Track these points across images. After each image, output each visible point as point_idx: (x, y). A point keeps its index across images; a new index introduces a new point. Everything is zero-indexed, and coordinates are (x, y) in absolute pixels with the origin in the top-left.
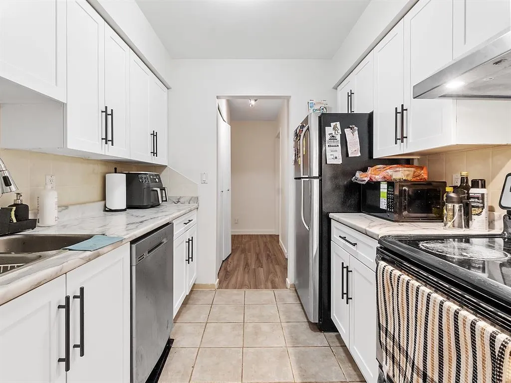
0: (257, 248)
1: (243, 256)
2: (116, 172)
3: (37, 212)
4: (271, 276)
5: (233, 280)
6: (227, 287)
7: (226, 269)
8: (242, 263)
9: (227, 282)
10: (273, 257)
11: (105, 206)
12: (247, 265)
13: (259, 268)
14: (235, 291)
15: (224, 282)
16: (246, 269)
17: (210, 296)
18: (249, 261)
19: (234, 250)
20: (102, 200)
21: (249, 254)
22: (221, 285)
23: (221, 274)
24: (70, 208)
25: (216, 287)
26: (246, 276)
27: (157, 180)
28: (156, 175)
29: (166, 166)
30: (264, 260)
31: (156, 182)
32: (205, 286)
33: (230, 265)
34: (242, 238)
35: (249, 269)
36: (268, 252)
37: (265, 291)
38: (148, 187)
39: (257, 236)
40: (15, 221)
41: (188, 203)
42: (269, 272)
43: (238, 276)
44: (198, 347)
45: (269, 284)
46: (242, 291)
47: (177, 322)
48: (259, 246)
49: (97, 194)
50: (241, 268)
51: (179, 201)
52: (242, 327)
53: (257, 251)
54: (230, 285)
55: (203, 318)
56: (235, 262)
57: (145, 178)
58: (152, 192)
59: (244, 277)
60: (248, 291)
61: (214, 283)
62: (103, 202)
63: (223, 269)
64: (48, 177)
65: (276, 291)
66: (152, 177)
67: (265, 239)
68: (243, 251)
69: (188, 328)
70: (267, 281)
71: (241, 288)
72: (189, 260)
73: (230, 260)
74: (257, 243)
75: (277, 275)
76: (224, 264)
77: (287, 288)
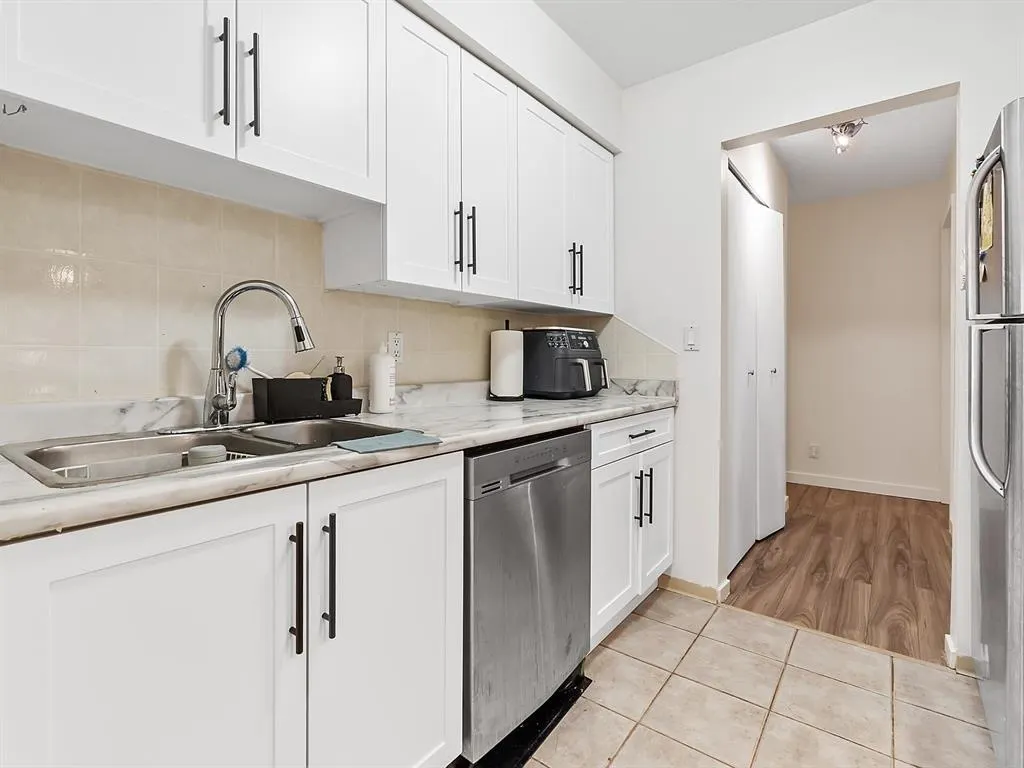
0: (868, 531)
1: (817, 540)
2: (507, 328)
3: (368, 388)
4: (895, 613)
5: (772, 594)
6: (749, 607)
7: (759, 562)
8: (810, 558)
9: (754, 593)
10: (915, 563)
11: (489, 392)
12: (822, 565)
13: (861, 584)
14: (770, 622)
15: (744, 591)
16: (818, 574)
17: (701, 615)
18: (832, 557)
19: (791, 521)
20: (483, 380)
21: (838, 538)
22: (734, 596)
23: (744, 570)
24: (425, 387)
25: (719, 598)
26: (813, 593)
27: (586, 344)
28: (585, 334)
29: (612, 316)
30: (882, 564)
31: (584, 347)
32: (694, 588)
33: (773, 555)
34: (828, 496)
35: (826, 578)
36: (901, 546)
37: (861, 649)
38: (566, 358)
39: (876, 499)
40: (330, 399)
41: (654, 394)
42: (890, 601)
43: (787, 587)
44: (637, 719)
45: (883, 635)
46: (788, 628)
47: (610, 646)
48: (875, 525)
49: (475, 367)
50: (803, 570)
51: (635, 390)
52: (762, 718)
53: (866, 539)
54: (761, 603)
55: (668, 658)
56: (789, 553)
57: (559, 339)
58: (573, 368)
59: (804, 593)
60: (805, 633)
61: (714, 587)
62: (487, 383)
63: (751, 559)
64: (392, 336)
65: (901, 661)
66: (573, 337)
67: (899, 510)
68: (823, 528)
69: (628, 669)
70: (875, 621)
71: (786, 620)
72: (641, 518)
73: (776, 543)
74: (870, 515)
75: (917, 617)
76: (758, 548)
77: (944, 663)
